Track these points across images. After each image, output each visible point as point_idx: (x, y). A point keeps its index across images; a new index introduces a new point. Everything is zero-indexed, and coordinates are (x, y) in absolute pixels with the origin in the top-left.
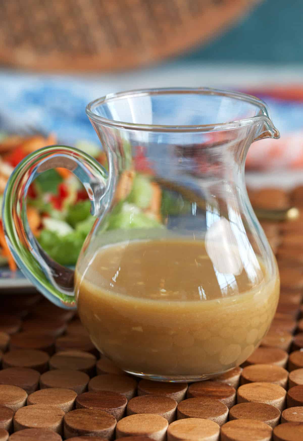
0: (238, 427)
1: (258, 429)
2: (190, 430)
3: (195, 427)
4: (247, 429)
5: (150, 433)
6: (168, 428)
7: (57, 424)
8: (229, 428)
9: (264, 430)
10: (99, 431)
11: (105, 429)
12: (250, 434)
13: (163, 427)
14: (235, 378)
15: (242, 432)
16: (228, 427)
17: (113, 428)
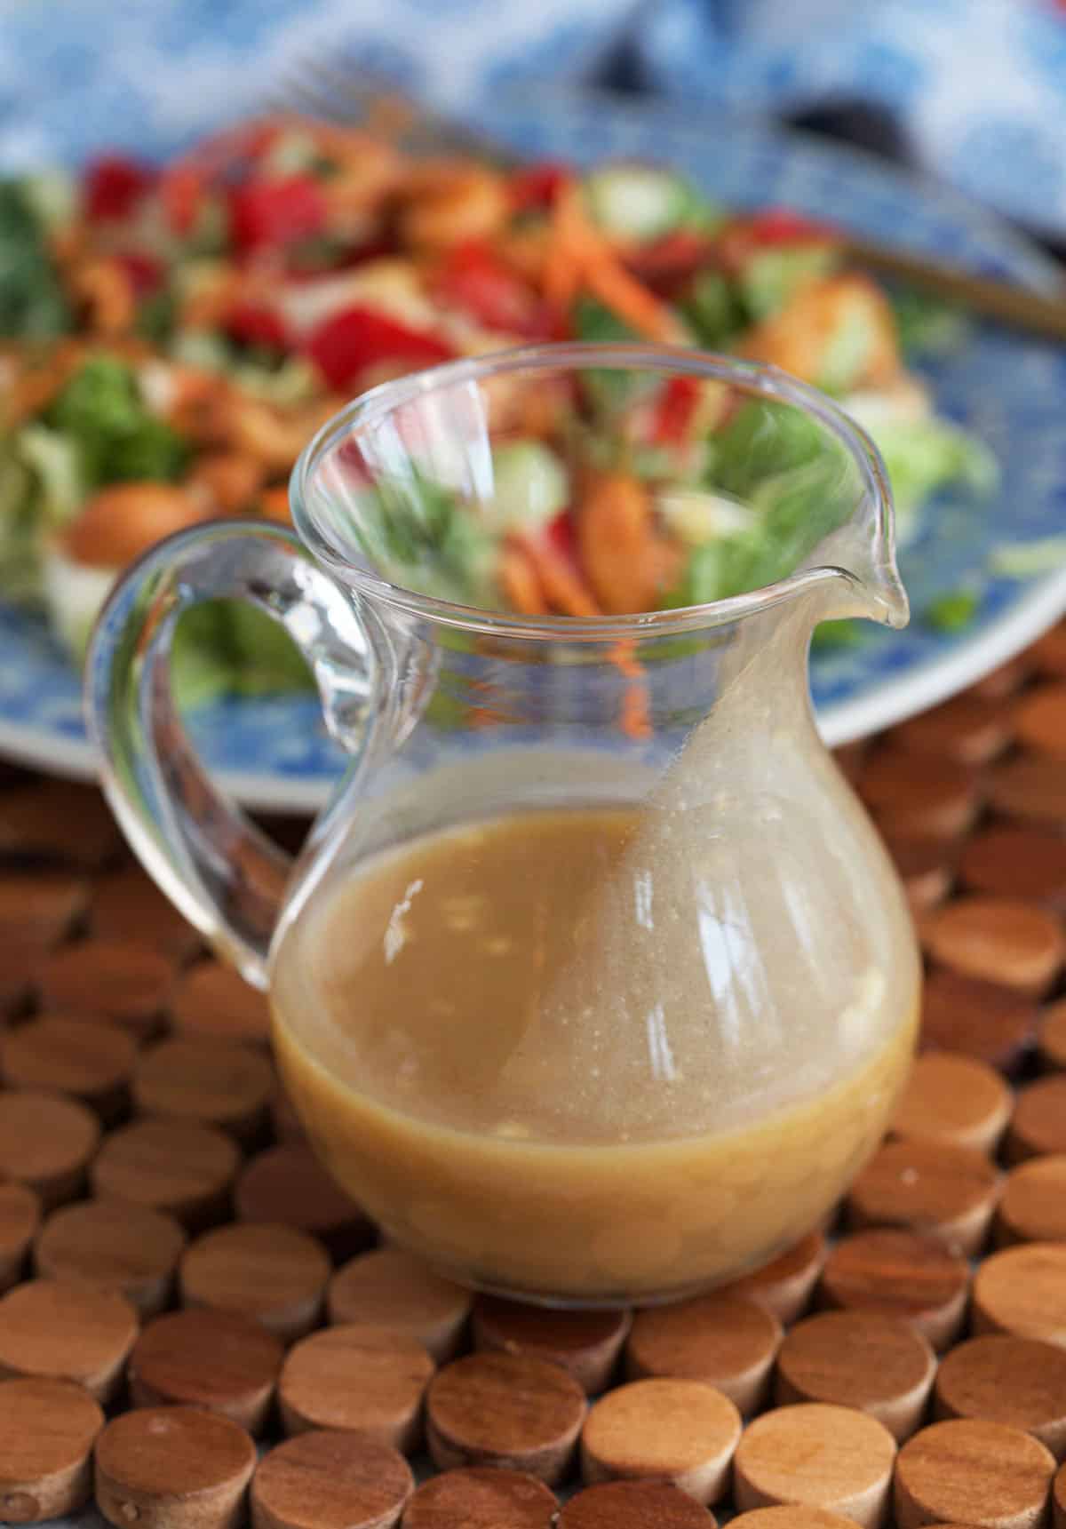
0: (950, 1458)
1: (1009, 1465)
2: (804, 1458)
3: (819, 1446)
4: (974, 1464)
5: (680, 1472)
6: (738, 1446)
7: (405, 1416)
8: (922, 1461)
9: (1026, 1473)
10: (528, 1452)
11: (544, 1447)
12: (983, 1488)
13: (720, 1443)
14: (976, 1217)
15: (959, 1477)
16: (919, 1453)
17: (569, 1437)
